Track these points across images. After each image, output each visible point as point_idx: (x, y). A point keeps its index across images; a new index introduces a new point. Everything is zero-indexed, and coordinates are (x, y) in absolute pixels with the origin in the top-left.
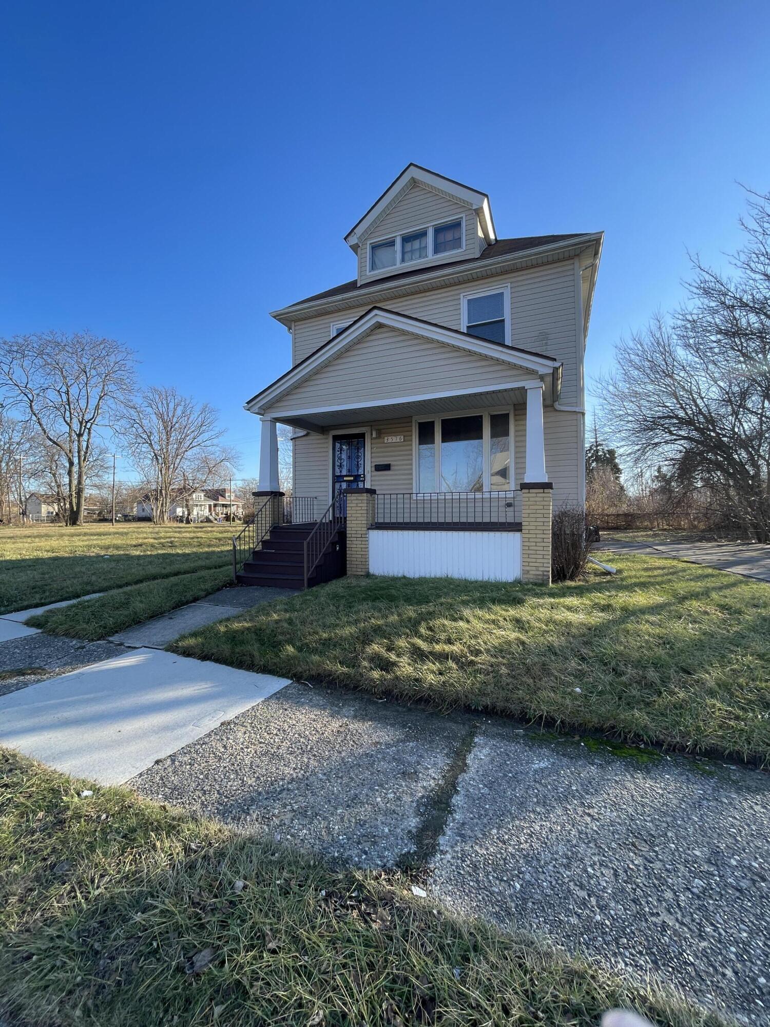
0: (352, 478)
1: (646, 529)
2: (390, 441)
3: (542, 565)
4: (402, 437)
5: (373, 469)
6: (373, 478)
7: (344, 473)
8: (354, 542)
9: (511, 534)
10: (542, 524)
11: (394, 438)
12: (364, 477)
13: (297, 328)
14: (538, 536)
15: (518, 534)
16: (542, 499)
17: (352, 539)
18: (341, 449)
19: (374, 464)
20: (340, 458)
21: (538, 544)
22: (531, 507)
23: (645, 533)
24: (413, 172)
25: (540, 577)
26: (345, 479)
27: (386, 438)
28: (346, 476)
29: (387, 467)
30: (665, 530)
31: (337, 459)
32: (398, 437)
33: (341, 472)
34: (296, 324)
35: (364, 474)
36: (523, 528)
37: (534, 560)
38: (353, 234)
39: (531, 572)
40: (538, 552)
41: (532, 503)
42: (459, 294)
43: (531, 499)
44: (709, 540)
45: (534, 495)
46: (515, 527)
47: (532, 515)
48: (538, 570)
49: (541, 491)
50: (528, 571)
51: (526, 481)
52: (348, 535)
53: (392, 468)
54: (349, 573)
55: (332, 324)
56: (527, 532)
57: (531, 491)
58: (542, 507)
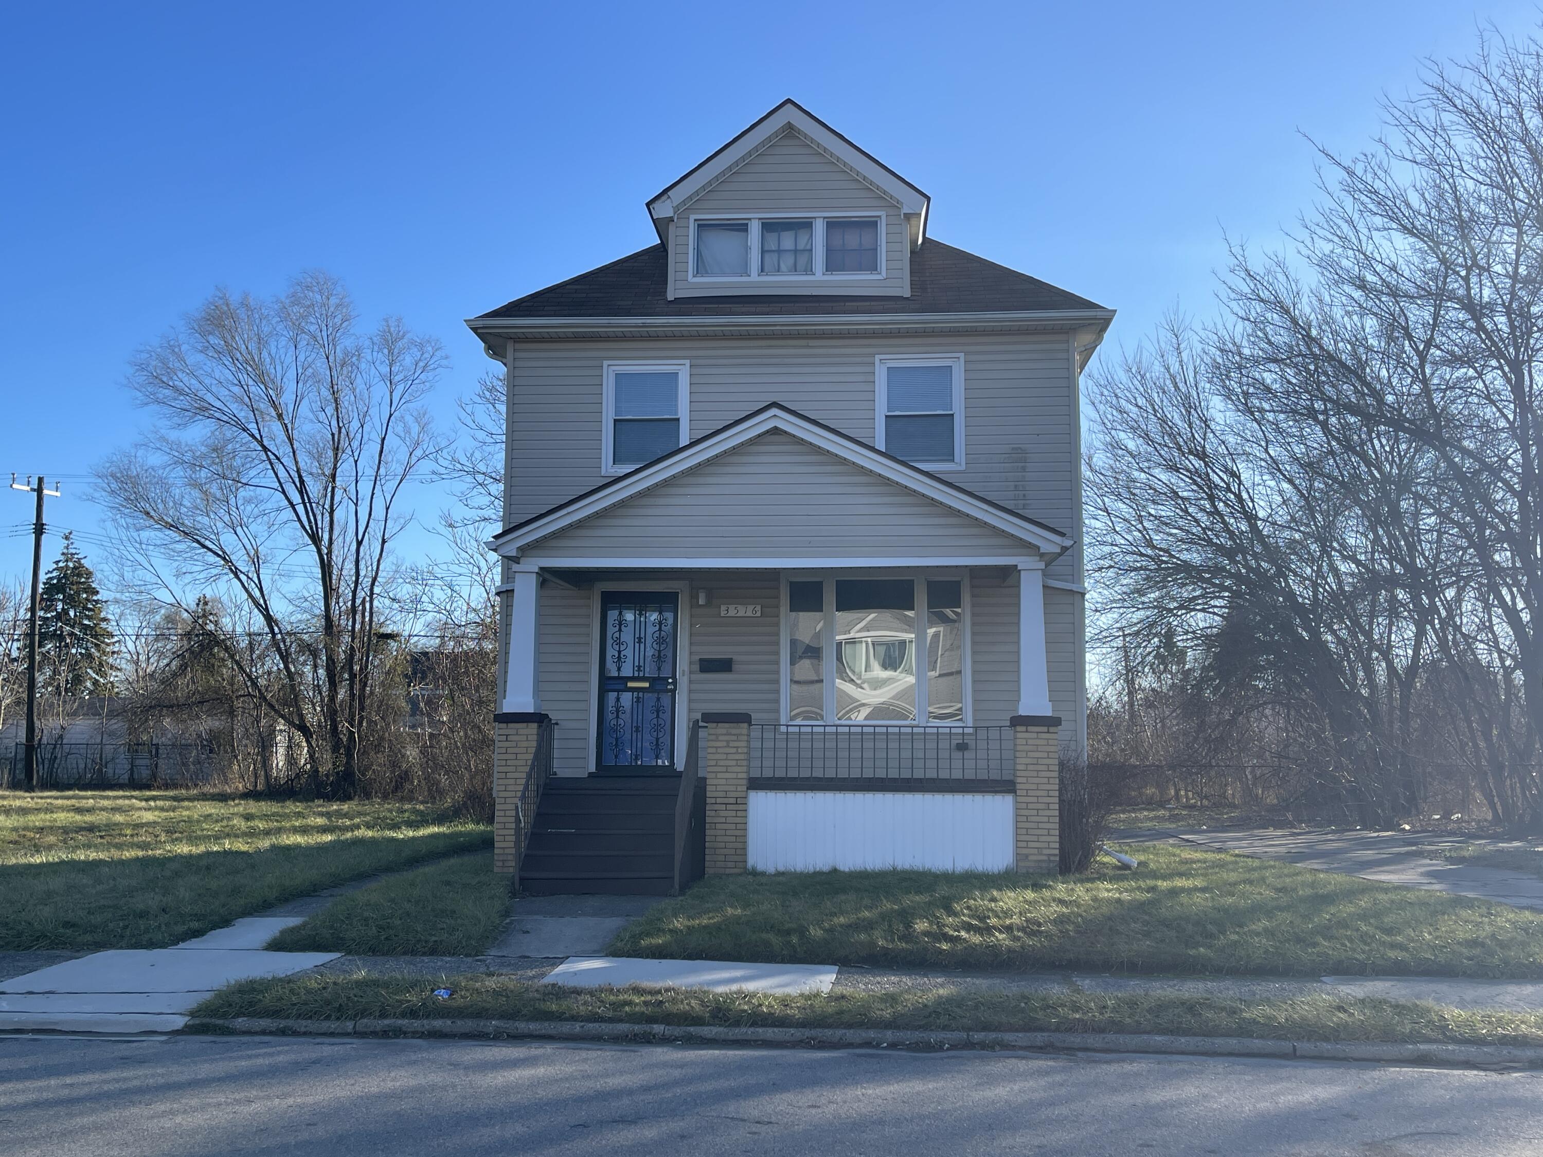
0: (647, 685)
1: (1150, 804)
2: (732, 613)
3: (1046, 845)
4: (758, 608)
5: (697, 667)
6: (694, 687)
7: (627, 671)
8: (722, 813)
9: (998, 798)
10: (1046, 780)
11: (740, 607)
12: (675, 683)
13: (518, 355)
14: (1040, 800)
15: (1009, 798)
16: (1045, 742)
17: (716, 807)
18: (621, 623)
19: (697, 658)
20: (618, 641)
21: (1041, 813)
22: (1030, 754)
23: (1152, 814)
24: (789, 115)
25: (1044, 865)
26: (630, 684)
27: (723, 608)
28: (633, 679)
29: (724, 666)
30: (1193, 807)
31: (609, 642)
32: (750, 608)
33: (619, 669)
34: (518, 346)
35: (674, 677)
36: (1018, 786)
37: (1035, 838)
38: (664, 198)
39: (1031, 858)
40: (1041, 825)
41: (1031, 748)
42: (873, 355)
43: (1030, 742)
44: (1278, 825)
45: (1035, 735)
46: (1005, 786)
47: (1031, 767)
48: (1041, 854)
49: (1045, 729)
50: (1027, 856)
51: (1023, 712)
52: (708, 800)
53: (734, 667)
54: (709, 871)
55: (606, 363)
56: (1024, 793)
57: (1030, 728)
58: (1045, 755)
